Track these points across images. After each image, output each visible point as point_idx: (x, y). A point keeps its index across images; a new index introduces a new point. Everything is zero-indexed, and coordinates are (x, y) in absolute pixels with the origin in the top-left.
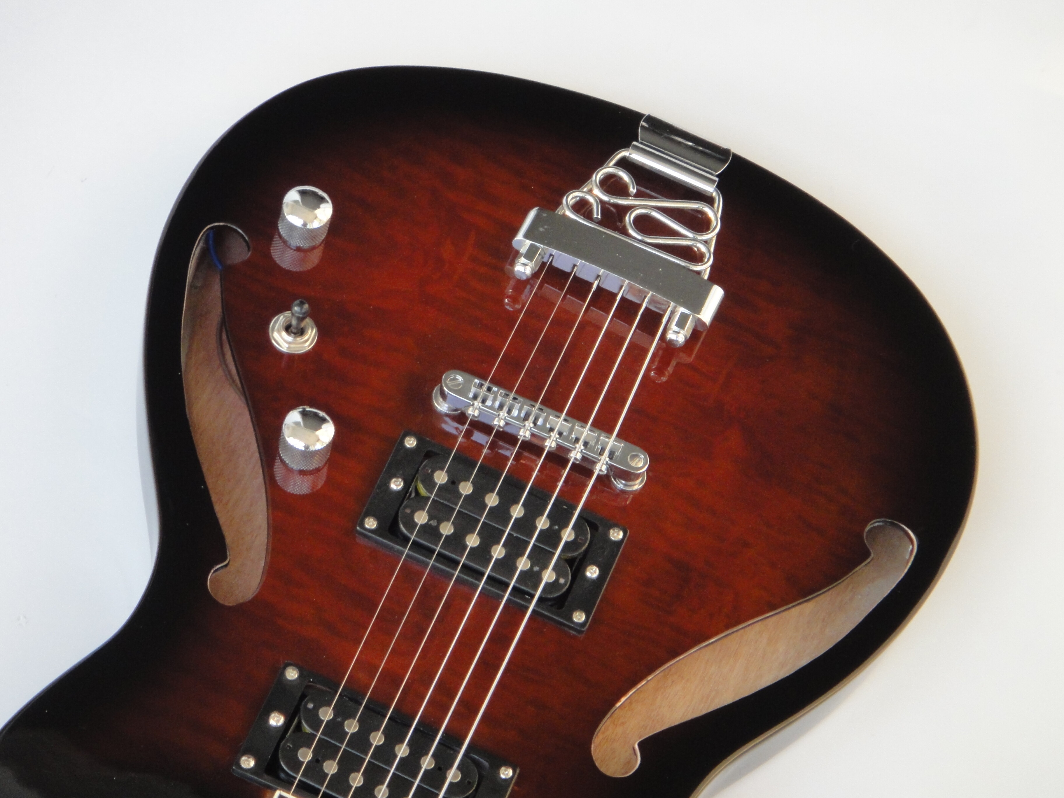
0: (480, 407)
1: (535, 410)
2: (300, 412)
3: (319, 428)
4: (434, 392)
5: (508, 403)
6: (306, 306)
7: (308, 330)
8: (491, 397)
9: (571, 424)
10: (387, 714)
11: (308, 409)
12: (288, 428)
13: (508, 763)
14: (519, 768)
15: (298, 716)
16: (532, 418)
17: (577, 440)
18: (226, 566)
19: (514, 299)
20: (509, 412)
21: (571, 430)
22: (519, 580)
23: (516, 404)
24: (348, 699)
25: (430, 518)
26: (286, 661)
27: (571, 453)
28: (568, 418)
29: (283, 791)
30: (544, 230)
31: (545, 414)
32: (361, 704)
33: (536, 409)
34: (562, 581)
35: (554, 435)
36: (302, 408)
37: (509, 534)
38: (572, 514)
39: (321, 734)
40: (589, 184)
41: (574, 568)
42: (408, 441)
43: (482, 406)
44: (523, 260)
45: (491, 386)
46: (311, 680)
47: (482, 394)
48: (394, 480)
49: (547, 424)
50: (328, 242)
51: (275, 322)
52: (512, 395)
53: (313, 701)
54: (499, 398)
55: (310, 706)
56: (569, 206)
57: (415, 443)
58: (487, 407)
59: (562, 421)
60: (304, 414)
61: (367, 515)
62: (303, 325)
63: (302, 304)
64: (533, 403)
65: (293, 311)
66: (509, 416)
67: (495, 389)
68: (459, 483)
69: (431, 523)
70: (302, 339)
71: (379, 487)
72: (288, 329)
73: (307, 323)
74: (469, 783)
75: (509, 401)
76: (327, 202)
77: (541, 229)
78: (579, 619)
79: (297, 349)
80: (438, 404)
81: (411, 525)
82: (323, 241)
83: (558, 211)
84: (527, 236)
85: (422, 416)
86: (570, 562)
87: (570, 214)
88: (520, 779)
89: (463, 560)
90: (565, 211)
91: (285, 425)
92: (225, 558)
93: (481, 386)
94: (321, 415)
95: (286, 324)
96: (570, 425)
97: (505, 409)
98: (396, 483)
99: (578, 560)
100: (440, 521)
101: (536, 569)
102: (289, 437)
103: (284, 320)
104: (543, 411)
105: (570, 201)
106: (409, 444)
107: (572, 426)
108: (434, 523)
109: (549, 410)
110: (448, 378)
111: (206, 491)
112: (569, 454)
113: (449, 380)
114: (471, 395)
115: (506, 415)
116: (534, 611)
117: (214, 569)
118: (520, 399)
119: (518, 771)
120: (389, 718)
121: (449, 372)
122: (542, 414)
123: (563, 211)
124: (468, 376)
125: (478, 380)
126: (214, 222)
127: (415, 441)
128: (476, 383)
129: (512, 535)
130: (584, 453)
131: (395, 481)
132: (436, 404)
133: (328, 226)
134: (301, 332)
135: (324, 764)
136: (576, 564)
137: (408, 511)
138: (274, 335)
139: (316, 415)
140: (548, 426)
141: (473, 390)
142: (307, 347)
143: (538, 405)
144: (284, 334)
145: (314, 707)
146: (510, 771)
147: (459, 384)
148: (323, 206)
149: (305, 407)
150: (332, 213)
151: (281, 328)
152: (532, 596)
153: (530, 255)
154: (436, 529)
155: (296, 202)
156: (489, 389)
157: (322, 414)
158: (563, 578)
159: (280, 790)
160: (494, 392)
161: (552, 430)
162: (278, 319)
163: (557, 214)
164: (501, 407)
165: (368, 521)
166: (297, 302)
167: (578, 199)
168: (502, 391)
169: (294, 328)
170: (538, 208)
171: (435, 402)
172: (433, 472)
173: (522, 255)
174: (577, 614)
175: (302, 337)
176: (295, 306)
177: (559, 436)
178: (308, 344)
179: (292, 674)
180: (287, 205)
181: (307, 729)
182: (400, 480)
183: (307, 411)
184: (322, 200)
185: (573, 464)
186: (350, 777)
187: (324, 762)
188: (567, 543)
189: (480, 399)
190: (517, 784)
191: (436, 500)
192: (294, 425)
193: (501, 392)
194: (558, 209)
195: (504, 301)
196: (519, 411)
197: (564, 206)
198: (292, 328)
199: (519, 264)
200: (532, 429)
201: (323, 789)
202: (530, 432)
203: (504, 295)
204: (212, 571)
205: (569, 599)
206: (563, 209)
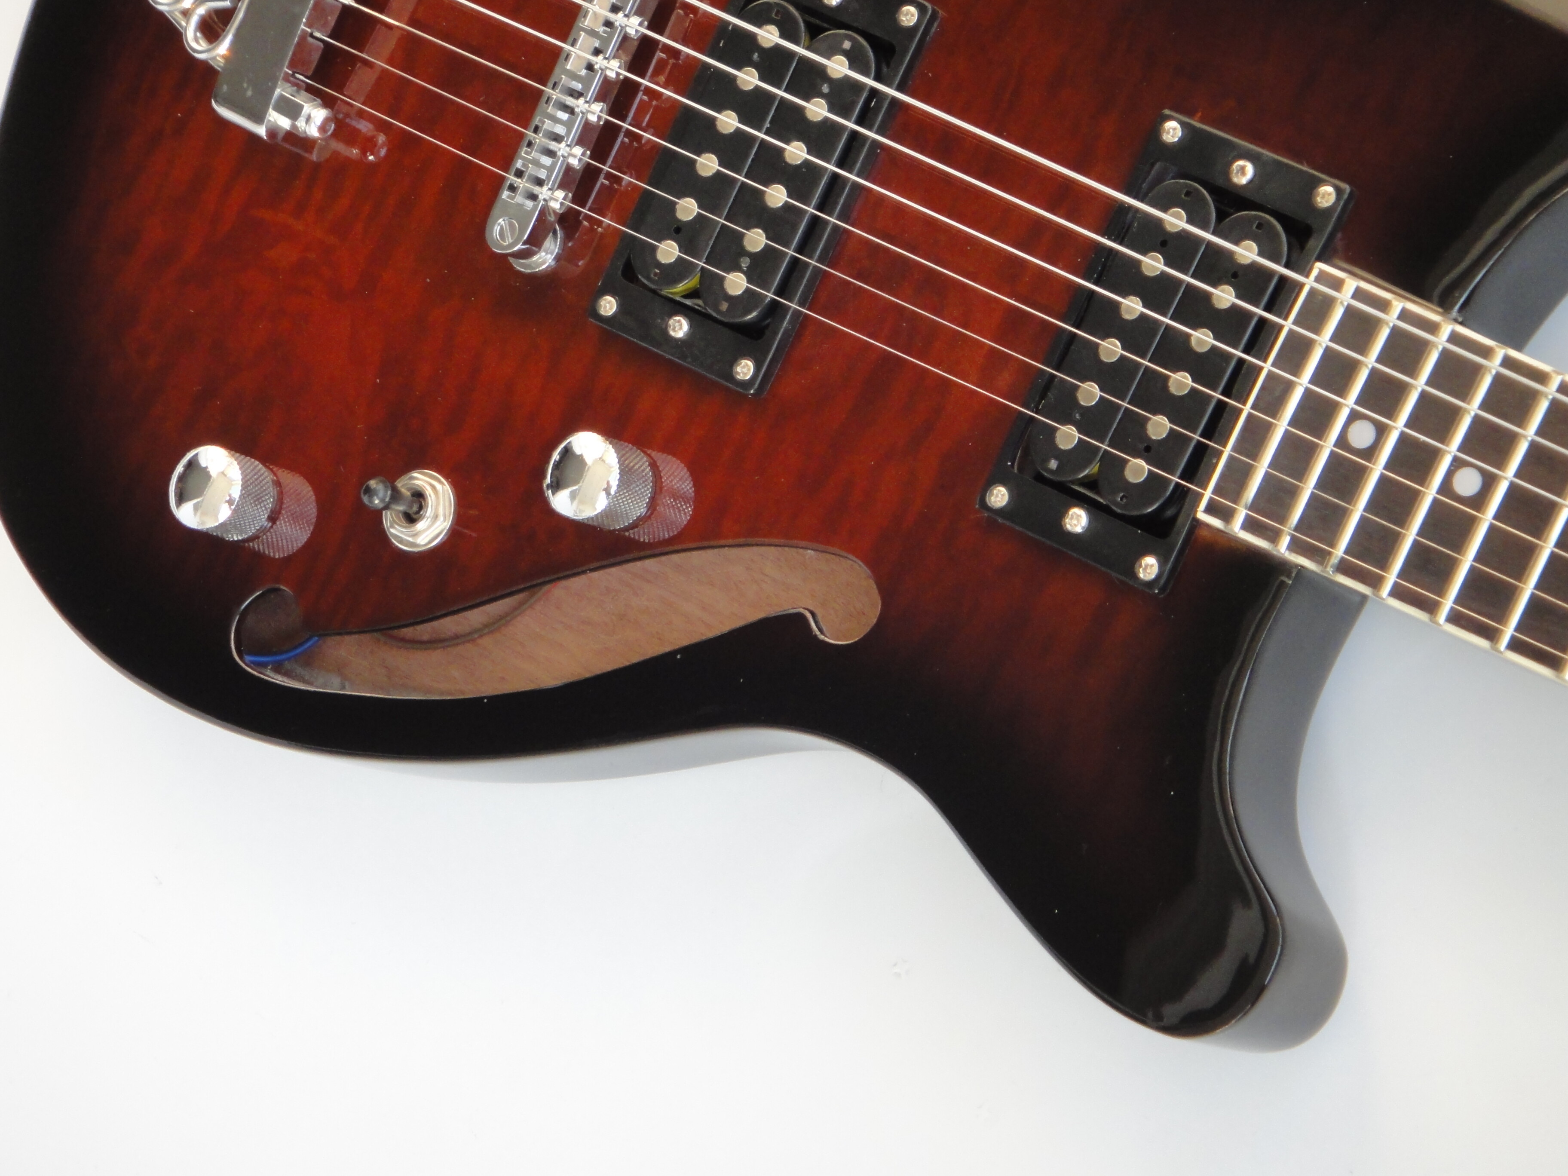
0: (550, 189)
1: (556, 95)
2: (553, 494)
3: (580, 460)
4: (522, 270)
5: (543, 140)
6: (373, 483)
7: (414, 484)
8: (531, 170)
9: (581, 32)
10: (1071, 332)
11: (548, 480)
12: (581, 511)
13: (1155, 130)
14: (1163, 111)
15: (1069, 484)
16: (570, 101)
17: (608, 24)
18: (813, 614)
19: (368, 145)
20: (558, 138)
21: (592, 33)
22: (846, 115)
23: (545, 127)
24: (1043, 401)
25: (738, 268)
26: (977, 506)
27: (630, 34)
28: (571, 39)
29: (1198, 506)
30: (250, 88)
31: (563, 76)
32: (1053, 376)
33: (555, 93)
34: (847, 45)
35: (599, 61)
36: (548, 489)
37: (766, 134)
38: (737, 29)
39: (1102, 443)
40: (173, 15)
41: (825, 25)
42: (606, 311)
43: (547, 185)
44: (301, 124)
45: (513, 171)
46: (1009, 464)
47: (526, 185)
48: (672, 333)
49: (581, 73)
50: (267, 459)
51: (401, 541)
52: (530, 134)
53: (1046, 460)
54: (534, 154)
55: (1053, 464)
56: (210, 47)
57: (609, 298)
58: (549, 177)
59: (576, 49)
60: (557, 486)
61: (730, 376)
62: (407, 493)
63: (369, 491)
64: (544, 99)
65: (381, 506)
66: (565, 139)
67: (519, 164)
68: (680, 221)
69: (746, 267)
70: (430, 496)
71: (683, 357)
72: (411, 519)
73: (403, 486)
74: (1188, 194)
75: (539, 139)
76: (197, 455)
77: (249, 93)
78: (913, 15)
79: (447, 504)
80: (544, 263)
81: (749, 298)
82: (264, 465)
83: (219, 67)
84: (258, 118)
85: (563, 291)
86: (814, 32)
87: (223, 48)
88: (1182, 108)
89: (811, 210)
90: (219, 55)
91: (575, 516)
92: (800, 617)
93: (512, 188)
94: (558, 457)
95: (404, 522)
96: (583, 34)
97: (553, 146)
98: (676, 329)
99: (813, 20)
100: (743, 252)
101: (825, 89)
102: (596, 509)
103: (396, 526)
104: (557, 81)
105: (201, 46)
106: (611, 309)
107: (583, 31)
108: (745, 263)
109: (557, 70)
110: (499, 242)
111: (684, 650)
112: (632, 36)
113: (502, 242)
114: (529, 204)
115: (563, 145)
116: (899, 89)
117: (818, 633)
118: (536, 121)
119: (1167, 112)
120: (1077, 328)
121: (489, 243)
122: (562, 82)
123: (218, 58)
124: (496, 210)
125: (503, 193)
126: (230, 648)
127: (605, 300)
128: (509, 197)
129: (767, 128)
130: (630, 12)
131: (674, 330)
132: (544, 267)
133: (238, 455)
134: (419, 496)
135: (1154, 438)
136: (818, 22)
137: (724, 306)
138: (423, 543)
139: (557, 465)
140: (584, 72)
141: (519, 199)
142: (444, 487)
143: (548, 90)
144: (420, 525)
145: (1056, 458)
146: (1167, 127)
147: (511, 225)
148: (203, 462)
149: (545, 486)
150: (216, 445)
151: (412, 529)
152: (874, 92)
153: (292, 110)
154: (755, 258)
155: (196, 508)
156: (519, 174)
157: (556, 456)
158: (842, 43)
159: (1196, 511)
160: (524, 165)
161: (590, 67)
162: (396, 537)
163: (223, 68)
164: (551, 153)
165: (741, 375)
166: (365, 499)
167: (198, 34)
168: (523, 151)
169: (411, 507)
170: (213, 102)
171: (541, 269)
172: (659, 265)
173: (294, 126)
174: (904, 19)
175: (427, 495)
176: (371, 502)
177: (601, 55)
178: (438, 486)
179: (999, 497)
180: (203, 523)
181: (1093, 469)
182: (671, 322)
183: (552, 482)
184: (192, 465)
185: (649, 28)
186: (1175, 393)
187: (1150, 439)
188: (783, 36)
189: (536, 189)
190: (1190, 113)
191: (706, 259)
192: (576, 502)
193: (525, 153)
194: (216, 67)
195: (371, 162)
196: (557, 123)
197: (209, 57)
198: (411, 512)
199: (307, 131)
200: (588, 99)
201: (1197, 437)
202: (593, 103)
203: (361, 163)
204: (822, 637)
205: (877, 32)
206: (214, 58)
